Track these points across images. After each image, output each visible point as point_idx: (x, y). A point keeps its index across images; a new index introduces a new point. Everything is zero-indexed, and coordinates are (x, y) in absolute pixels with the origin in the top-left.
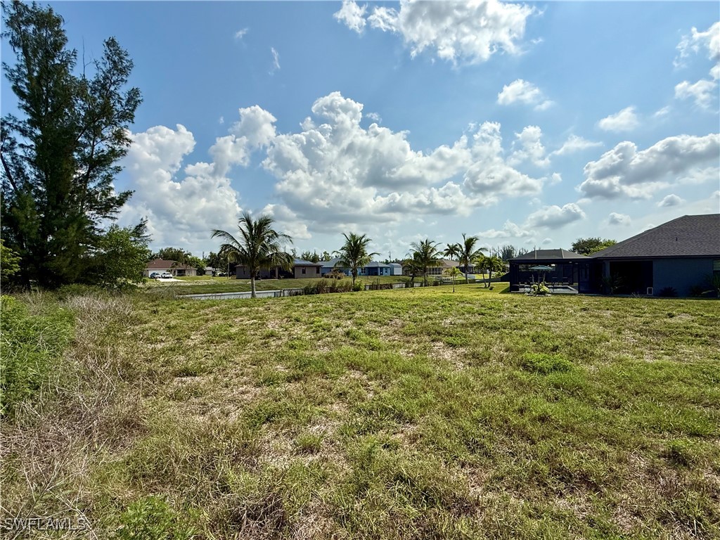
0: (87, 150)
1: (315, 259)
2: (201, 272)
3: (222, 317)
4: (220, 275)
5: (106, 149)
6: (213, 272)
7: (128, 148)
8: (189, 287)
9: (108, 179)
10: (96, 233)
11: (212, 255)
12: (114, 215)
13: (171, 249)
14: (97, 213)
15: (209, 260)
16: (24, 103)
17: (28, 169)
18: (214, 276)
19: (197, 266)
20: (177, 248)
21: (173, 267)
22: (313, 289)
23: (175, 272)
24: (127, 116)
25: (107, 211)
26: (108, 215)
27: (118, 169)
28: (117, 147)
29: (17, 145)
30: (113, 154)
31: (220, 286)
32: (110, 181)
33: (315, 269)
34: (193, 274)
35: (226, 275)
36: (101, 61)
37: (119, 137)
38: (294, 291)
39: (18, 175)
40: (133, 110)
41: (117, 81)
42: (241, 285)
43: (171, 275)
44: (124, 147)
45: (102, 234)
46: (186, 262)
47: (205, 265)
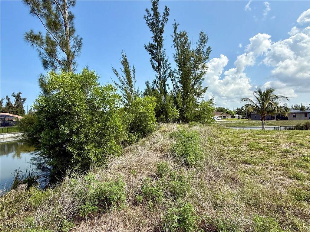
0: (194, 75)
1: (302, 108)
2: (233, 117)
3: (252, 139)
4: (242, 118)
5: (200, 73)
6: (238, 117)
7: (207, 70)
8: (229, 123)
9: (200, 83)
10: (197, 103)
11: (238, 109)
12: (203, 96)
13: (220, 107)
14: (197, 96)
15: (236, 112)
16: (178, 64)
17: (179, 85)
18: (239, 118)
19: (231, 114)
20: (222, 107)
21: (221, 115)
22: (303, 127)
23: (222, 117)
24: (207, 58)
25: (200, 95)
26: (200, 96)
27: (204, 79)
28: (203, 71)
29: (176, 78)
30: (202, 74)
31: (243, 123)
32: (201, 84)
33: (304, 115)
34: (230, 118)
35: (245, 118)
36: (198, 41)
37: (204, 67)
38: (288, 127)
39: (176, 87)
40: (208, 55)
41: (203, 46)
42: (254, 123)
43: (220, 118)
44: (206, 70)
45: (199, 104)
46: (226, 113)
47: (234, 114)
